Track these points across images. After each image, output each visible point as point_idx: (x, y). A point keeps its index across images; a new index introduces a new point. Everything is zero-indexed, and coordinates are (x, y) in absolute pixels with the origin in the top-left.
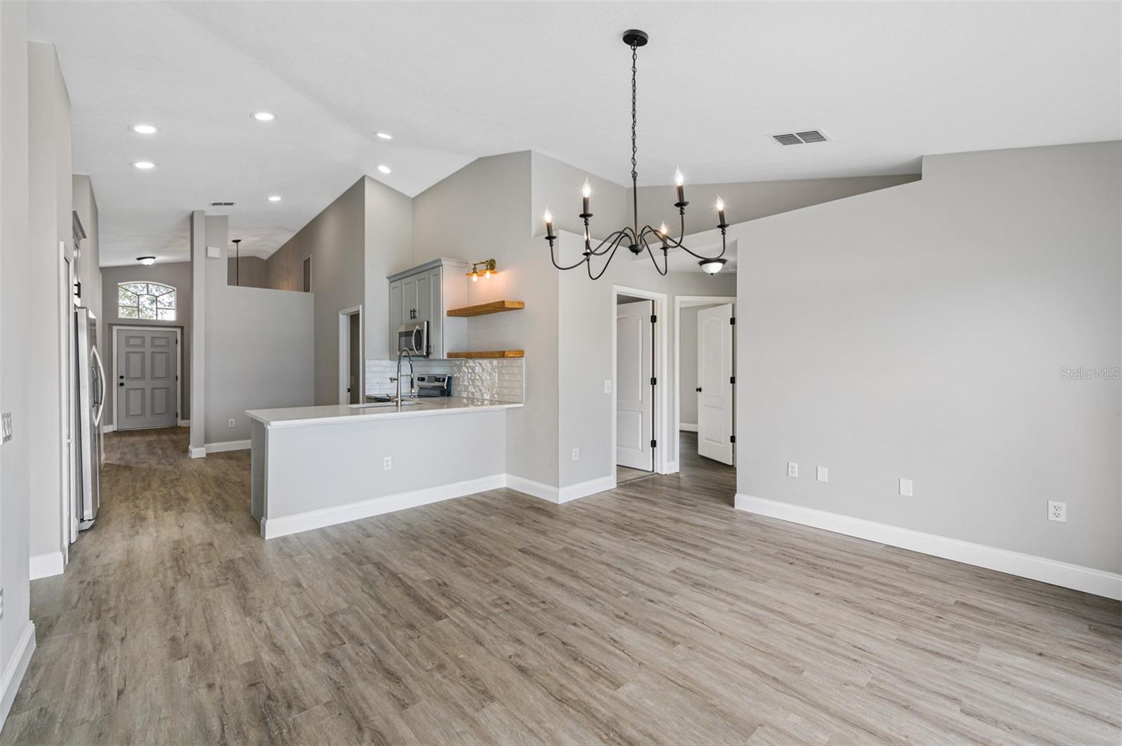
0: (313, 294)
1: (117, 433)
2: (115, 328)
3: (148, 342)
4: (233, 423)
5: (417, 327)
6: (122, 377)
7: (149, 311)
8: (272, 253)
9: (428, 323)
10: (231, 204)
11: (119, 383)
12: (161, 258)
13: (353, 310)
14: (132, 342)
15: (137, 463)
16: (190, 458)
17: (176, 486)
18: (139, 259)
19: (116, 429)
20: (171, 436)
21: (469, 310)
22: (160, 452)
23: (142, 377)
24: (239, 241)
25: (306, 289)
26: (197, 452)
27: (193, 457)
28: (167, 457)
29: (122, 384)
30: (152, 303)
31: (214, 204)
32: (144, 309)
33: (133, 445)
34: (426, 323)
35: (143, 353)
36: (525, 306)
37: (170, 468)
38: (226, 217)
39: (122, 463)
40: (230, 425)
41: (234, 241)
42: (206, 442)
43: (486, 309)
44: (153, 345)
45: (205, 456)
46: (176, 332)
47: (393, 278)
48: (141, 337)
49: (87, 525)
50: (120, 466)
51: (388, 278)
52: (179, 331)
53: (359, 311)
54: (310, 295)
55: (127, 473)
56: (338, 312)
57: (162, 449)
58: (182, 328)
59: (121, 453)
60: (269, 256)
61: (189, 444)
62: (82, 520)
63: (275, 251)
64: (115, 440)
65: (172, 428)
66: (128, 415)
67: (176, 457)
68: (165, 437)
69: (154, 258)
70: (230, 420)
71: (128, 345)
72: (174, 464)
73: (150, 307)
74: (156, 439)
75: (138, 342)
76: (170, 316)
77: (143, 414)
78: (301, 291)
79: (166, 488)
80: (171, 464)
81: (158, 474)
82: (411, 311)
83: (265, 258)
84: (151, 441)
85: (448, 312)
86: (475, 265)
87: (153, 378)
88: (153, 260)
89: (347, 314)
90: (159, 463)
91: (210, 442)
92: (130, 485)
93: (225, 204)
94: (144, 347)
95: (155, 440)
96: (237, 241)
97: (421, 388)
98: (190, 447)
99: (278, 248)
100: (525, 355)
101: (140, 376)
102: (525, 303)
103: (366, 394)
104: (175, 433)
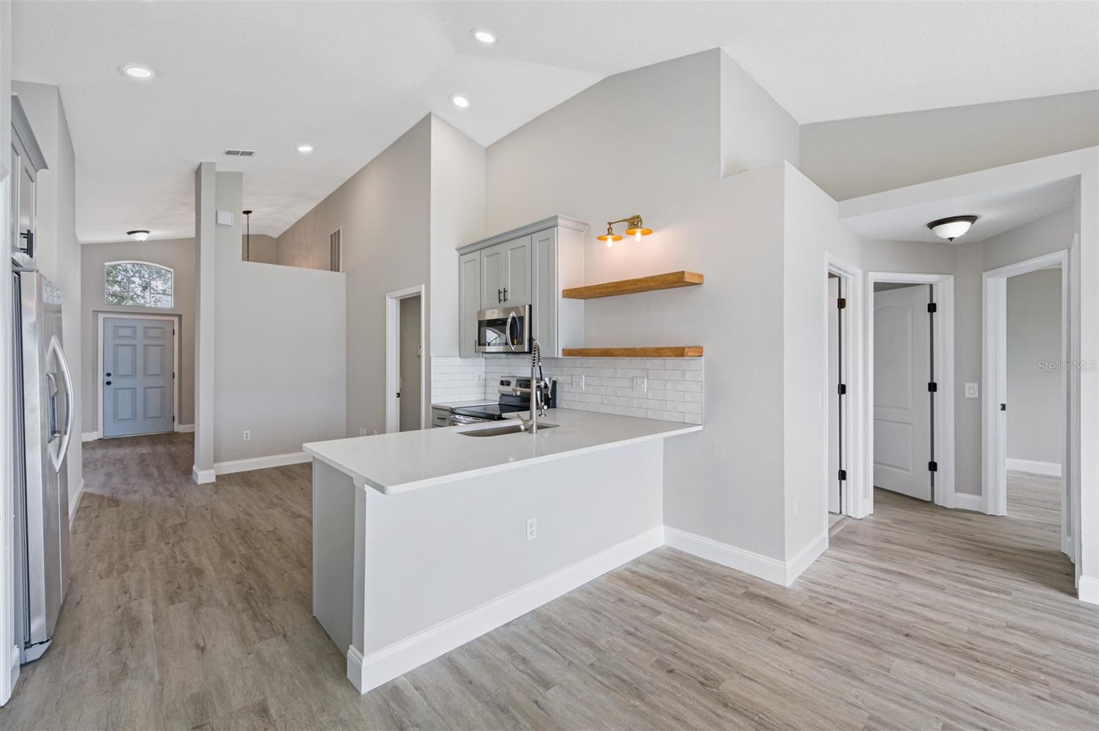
0: (344, 274)
1: (103, 442)
2: (101, 316)
3: (140, 332)
4: (249, 435)
5: (514, 313)
6: (109, 375)
7: (140, 298)
8: (285, 229)
9: (530, 306)
10: (250, 154)
11: (105, 382)
12: (156, 234)
13: (408, 291)
14: (121, 332)
15: (127, 493)
16: (195, 484)
17: (181, 539)
18: (130, 233)
19: (102, 437)
20: (168, 446)
21: (608, 288)
22: (155, 472)
23: (133, 375)
24: (250, 212)
25: (335, 267)
26: (204, 475)
27: (200, 482)
28: (166, 482)
29: (109, 383)
30: (144, 290)
31: (229, 153)
32: (135, 296)
33: (121, 460)
34: (527, 307)
35: (134, 345)
36: (705, 280)
37: (170, 502)
38: (239, 175)
39: (107, 493)
40: (245, 439)
41: (245, 212)
42: (215, 461)
43: (645, 285)
44: (146, 336)
45: (214, 480)
46: (173, 321)
47: (465, 251)
48: (133, 327)
49: (36, 652)
50: (102, 497)
51: (457, 250)
52: (176, 320)
53: (420, 292)
54: (339, 277)
55: (110, 513)
56: (385, 295)
57: (158, 467)
58: (180, 316)
59: (107, 474)
60: (280, 233)
61: (193, 464)
62: (28, 645)
63: (289, 227)
64: (99, 453)
65: (168, 434)
66: (116, 418)
67: (177, 481)
68: (160, 449)
69: (147, 232)
70: (245, 432)
71: (116, 336)
72: (177, 495)
73: (142, 295)
74: (151, 451)
75: (128, 332)
76: (167, 303)
77: (134, 416)
78: (327, 270)
79: (167, 543)
80: (171, 496)
81: (155, 514)
82: (500, 292)
83: (276, 237)
84: (143, 454)
85: (563, 291)
86: (610, 224)
87: (146, 374)
88: (146, 234)
89: (395, 298)
90: (156, 493)
91: (220, 461)
92: (116, 537)
93: (243, 153)
94: (135, 339)
95: (149, 454)
96: (247, 212)
97: (504, 395)
98: (195, 468)
99: (293, 223)
100: (704, 354)
101: (130, 373)
102: (704, 276)
103: (432, 403)
104: (171, 443)
